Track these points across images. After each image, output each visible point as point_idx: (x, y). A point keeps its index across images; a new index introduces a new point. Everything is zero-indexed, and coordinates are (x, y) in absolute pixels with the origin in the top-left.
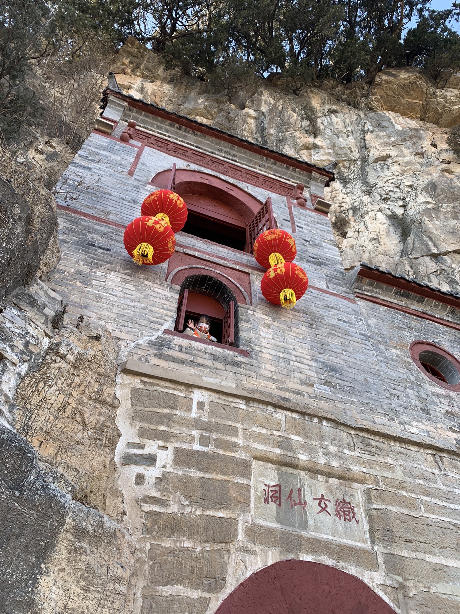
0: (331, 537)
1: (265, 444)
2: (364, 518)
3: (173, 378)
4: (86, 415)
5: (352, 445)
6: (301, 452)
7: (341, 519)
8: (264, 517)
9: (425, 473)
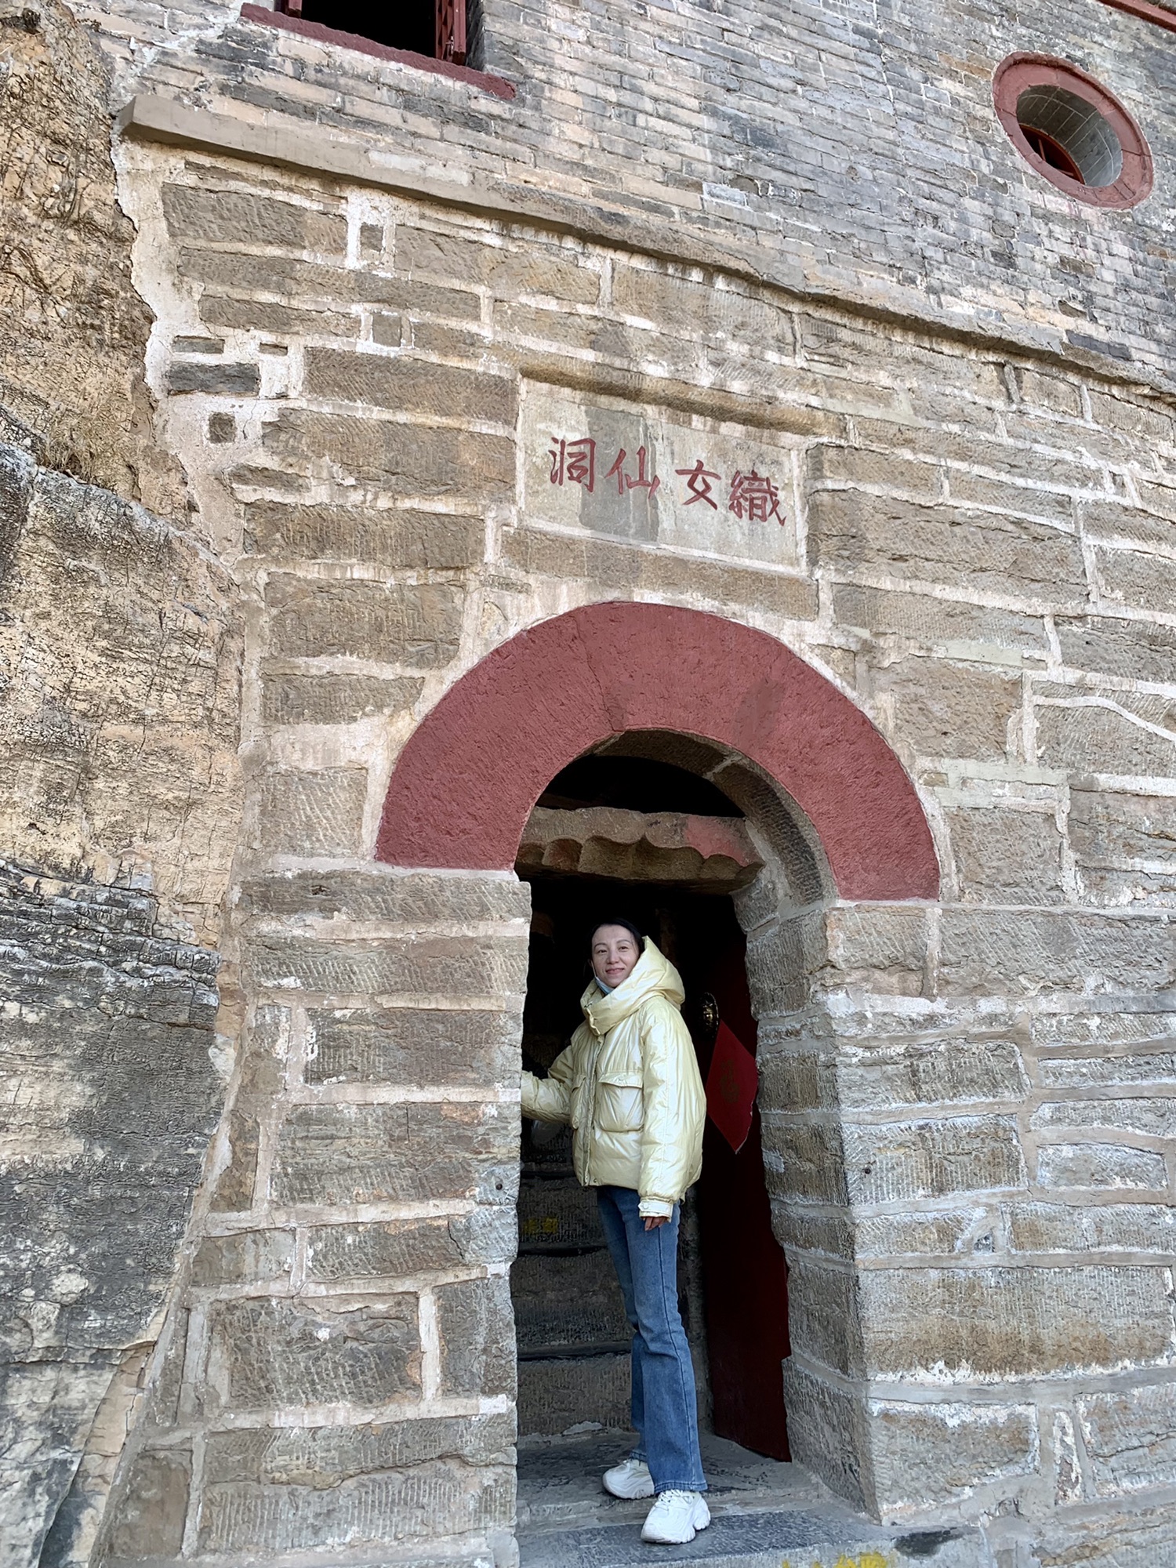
0: (712, 555)
1: (552, 337)
2: (798, 512)
3: (280, 155)
4: (41, 261)
5: (789, 338)
6: (650, 357)
7: (741, 517)
8: (551, 513)
9: (969, 409)
